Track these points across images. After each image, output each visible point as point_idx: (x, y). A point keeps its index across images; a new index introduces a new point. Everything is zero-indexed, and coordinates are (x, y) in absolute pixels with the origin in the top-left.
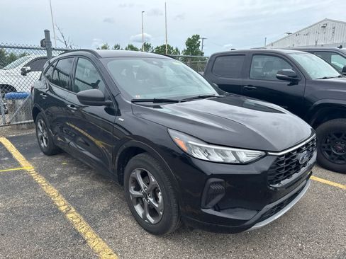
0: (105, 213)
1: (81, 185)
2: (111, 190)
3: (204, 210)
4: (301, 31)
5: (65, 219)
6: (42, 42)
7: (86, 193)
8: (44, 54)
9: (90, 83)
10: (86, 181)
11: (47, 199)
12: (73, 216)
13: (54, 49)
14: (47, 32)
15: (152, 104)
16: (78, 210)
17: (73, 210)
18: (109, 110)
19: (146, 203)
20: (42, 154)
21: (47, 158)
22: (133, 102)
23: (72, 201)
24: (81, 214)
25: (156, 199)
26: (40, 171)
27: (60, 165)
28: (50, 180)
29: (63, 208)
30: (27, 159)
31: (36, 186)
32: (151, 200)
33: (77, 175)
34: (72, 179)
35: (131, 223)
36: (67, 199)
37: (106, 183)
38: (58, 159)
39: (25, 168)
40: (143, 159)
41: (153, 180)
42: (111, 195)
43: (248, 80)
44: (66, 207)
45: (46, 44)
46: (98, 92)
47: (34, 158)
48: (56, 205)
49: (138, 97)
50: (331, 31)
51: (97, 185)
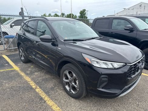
0: (52, 89)
1: (41, 76)
2: (54, 78)
3: (98, 89)
4: (130, 8)
5: (35, 91)
6: (20, 13)
7: (43, 80)
8: (21, 18)
9: (42, 31)
10: (43, 74)
11: (26, 82)
12: (38, 90)
13: (25, 16)
14: (22, 9)
15: (72, 41)
16: (41, 88)
17: (38, 87)
18: (54, 44)
19: (71, 85)
20: (22, 62)
21: (24, 64)
22: (64, 41)
23: (37, 83)
24: (42, 89)
25: (76, 83)
26: (22, 70)
27: (30, 67)
28: (27, 74)
29: (34, 87)
30: (16, 65)
31: (21, 77)
32: (73, 84)
33: (38, 72)
34: (36, 73)
35: (64, 93)
36: (35, 83)
37: (51, 75)
38: (29, 65)
39: (15, 69)
40: (69, 66)
41: (74, 75)
42: (54, 81)
43: (111, 30)
44: (35, 86)
45: (21, 14)
47: (19, 64)
48: (30, 85)
49: (66, 39)
50: (144, 8)
51: (48, 76)
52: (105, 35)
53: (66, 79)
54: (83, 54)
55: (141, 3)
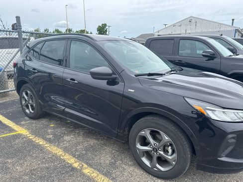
0: (113, 165)
1: (79, 143)
2: (105, 144)
5: (84, 174)
6: (13, 26)
7: (87, 149)
8: (15, 35)
10: (80, 139)
11: (55, 158)
12: (87, 171)
13: (24, 32)
14: (18, 18)
16: (90, 166)
17: (85, 166)
19: (155, 155)
20: (27, 118)
21: (34, 121)
22: (136, 76)
23: (80, 157)
24: (95, 169)
26: (35, 133)
28: (50, 141)
29: (76, 165)
30: (17, 124)
31: (41, 149)
32: (162, 153)
33: (68, 134)
34: (67, 138)
36: (74, 157)
37: (98, 139)
38: (44, 122)
39: (19, 132)
40: (153, 121)
41: (167, 138)
42: (108, 149)
43: (178, 57)
44: (78, 164)
45: (16, 27)
46: (105, 69)
47: (23, 123)
48: (68, 163)
49: (137, 72)
50: (195, 24)
51: (92, 142)
52: (180, 65)
53: (142, 145)
54: (188, 100)
55: (191, 17)
